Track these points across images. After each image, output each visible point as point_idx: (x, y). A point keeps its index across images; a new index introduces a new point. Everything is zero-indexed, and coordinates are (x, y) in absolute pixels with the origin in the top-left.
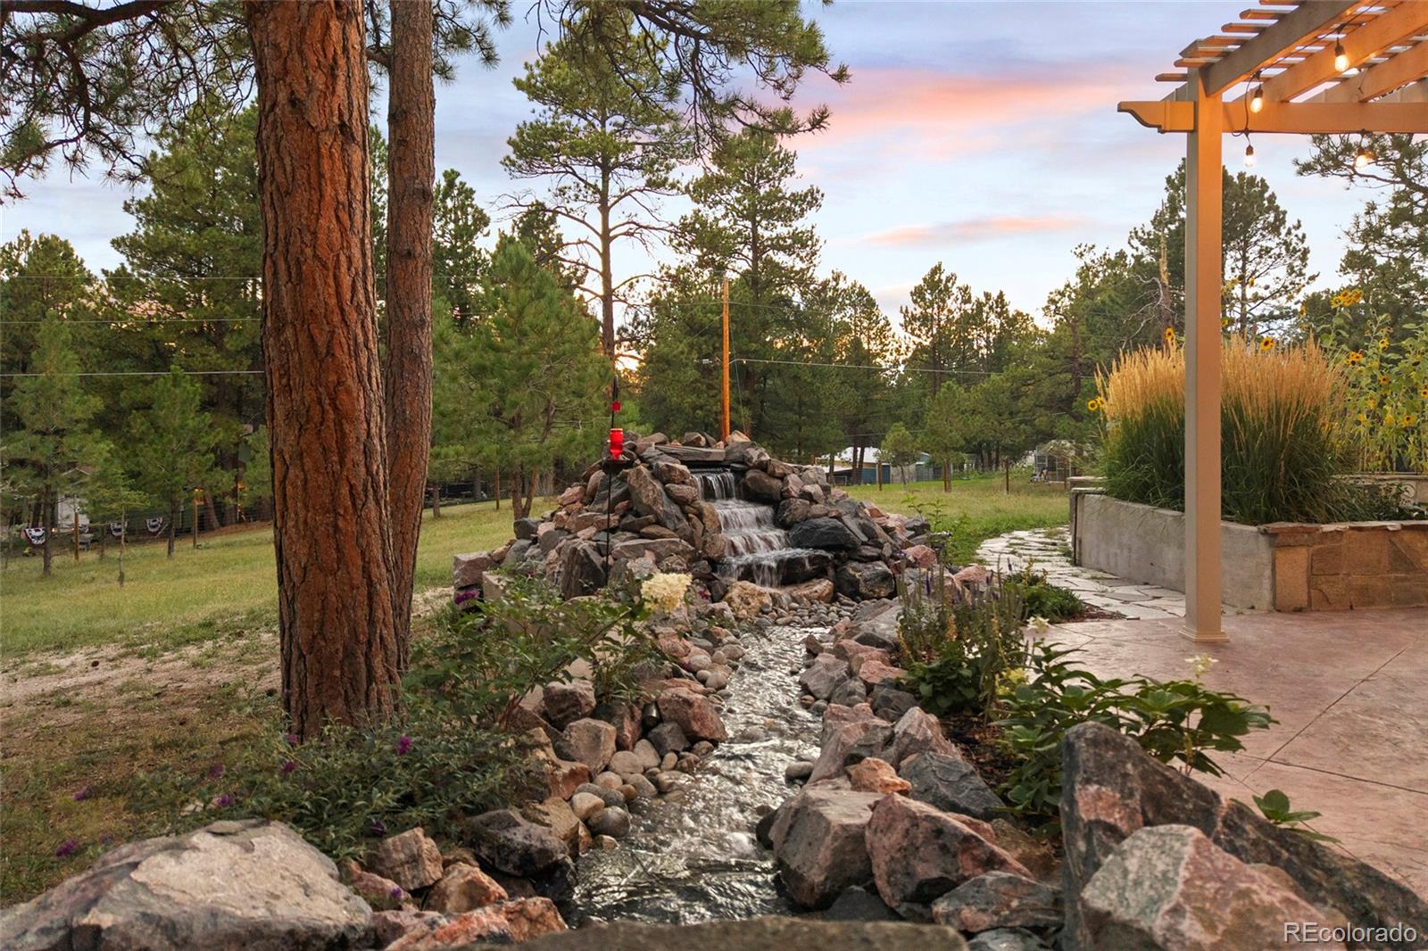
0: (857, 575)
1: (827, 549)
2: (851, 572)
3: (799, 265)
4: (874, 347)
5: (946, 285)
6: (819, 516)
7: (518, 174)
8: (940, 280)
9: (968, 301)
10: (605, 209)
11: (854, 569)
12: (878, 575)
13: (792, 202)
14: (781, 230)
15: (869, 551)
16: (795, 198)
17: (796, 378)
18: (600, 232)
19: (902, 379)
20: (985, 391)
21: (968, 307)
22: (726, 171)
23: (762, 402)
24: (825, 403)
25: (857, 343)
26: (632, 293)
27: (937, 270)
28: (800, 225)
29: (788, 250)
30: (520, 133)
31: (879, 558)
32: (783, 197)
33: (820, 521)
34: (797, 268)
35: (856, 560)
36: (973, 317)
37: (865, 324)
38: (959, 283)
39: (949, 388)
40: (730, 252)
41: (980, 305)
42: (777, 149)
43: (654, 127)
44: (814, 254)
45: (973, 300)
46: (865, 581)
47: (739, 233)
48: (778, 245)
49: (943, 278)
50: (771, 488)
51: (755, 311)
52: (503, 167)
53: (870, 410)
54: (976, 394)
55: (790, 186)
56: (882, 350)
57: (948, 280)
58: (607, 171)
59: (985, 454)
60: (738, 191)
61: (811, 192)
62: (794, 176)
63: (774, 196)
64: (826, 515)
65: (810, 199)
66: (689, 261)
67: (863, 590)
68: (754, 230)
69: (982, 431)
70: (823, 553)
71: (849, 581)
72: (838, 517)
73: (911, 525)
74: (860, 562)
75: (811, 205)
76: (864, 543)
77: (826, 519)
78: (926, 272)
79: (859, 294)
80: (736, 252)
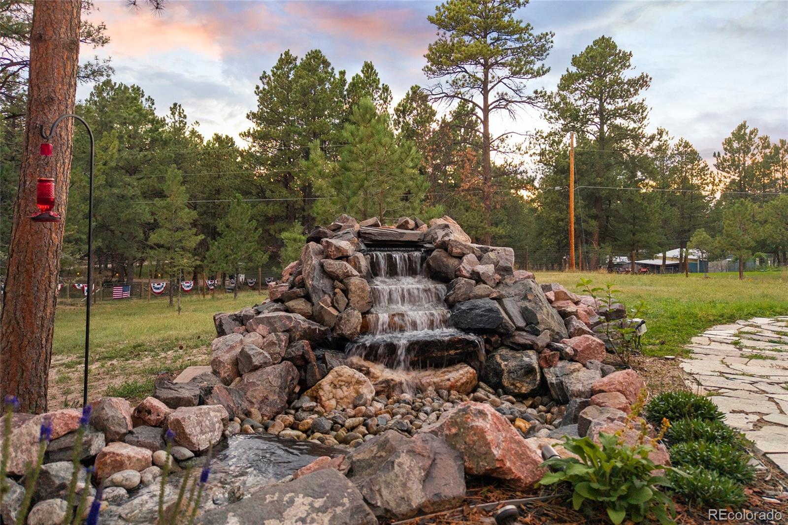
0: (503, 363)
1: (478, 332)
2: (499, 360)
3: (632, 125)
4: (696, 181)
5: (750, 136)
6: (481, 297)
7: (432, 76)
8: (745, 134)
9: (768, 147)
10: (485, 93)
11: (501, 356)
12: (522, 367)
13: (629, 85)
14: (620, 103)
15: (524, 338)
16: (632, 83)
17: (630, 200)
18: (482, 107)
19: (719, 203)
20: (775, 207)
21: (768, 151)
22: (582, 70)
23: (607, 217)
24: (651, 217)
25: (685, 180)
26: (504, 144)
27: (743, 126)
28: (635, 100)
29: (623, 116)
30: (430, 49)
31: (531, 347)
32: (622, 83)
33: (479, 302)
34: (631, 127)
35: (508, 347)
36: (771, 157)
37: (689, 167)
38: (761, 134)
39: (742, 204)
40: (585, 122)
41: (777, 149)
42: (617, 51)
43: (518, 36)
44: (644, 118)
45: (772, 146)
46: (509, 372)
47: (591, 108)
48: (616, 113)
49: (748, 131)
50: (447, 266)
51: (601, 156)
52: (423, 72)
53: (692, 223)
54: (767, 208)
55: (627, 75)
56: (702, 184)
57: (751, 133)
58: (487, 67)
59: (780, 254)
60: (589, 80)
61: (642, 78)
62: (630, 68)
63: (617, 82)
64: (488, 296)
65: (642, 82)
66: (557, 127)
67: (506, 382)
68: (601, 105)
69: (771, 236)
70: (472, 337)
71: (495, 370)
72: (499, 299)
73: (603, 310)
74: (512, 349)
75: (642, 86)
76: (519, 329)
77: (487, 299)
78: (734, 128)
79: (685, 147)
80: (589, 120)
